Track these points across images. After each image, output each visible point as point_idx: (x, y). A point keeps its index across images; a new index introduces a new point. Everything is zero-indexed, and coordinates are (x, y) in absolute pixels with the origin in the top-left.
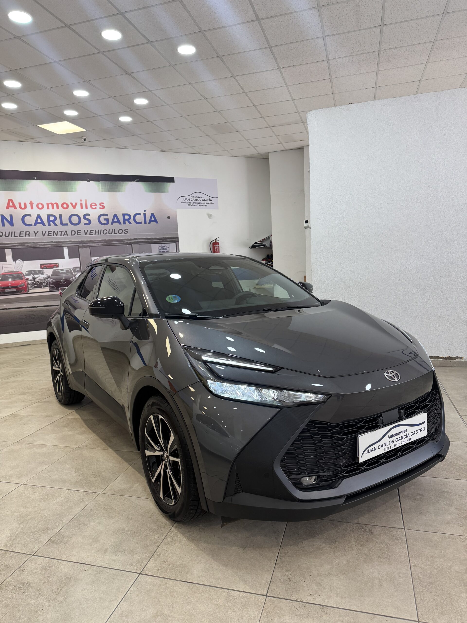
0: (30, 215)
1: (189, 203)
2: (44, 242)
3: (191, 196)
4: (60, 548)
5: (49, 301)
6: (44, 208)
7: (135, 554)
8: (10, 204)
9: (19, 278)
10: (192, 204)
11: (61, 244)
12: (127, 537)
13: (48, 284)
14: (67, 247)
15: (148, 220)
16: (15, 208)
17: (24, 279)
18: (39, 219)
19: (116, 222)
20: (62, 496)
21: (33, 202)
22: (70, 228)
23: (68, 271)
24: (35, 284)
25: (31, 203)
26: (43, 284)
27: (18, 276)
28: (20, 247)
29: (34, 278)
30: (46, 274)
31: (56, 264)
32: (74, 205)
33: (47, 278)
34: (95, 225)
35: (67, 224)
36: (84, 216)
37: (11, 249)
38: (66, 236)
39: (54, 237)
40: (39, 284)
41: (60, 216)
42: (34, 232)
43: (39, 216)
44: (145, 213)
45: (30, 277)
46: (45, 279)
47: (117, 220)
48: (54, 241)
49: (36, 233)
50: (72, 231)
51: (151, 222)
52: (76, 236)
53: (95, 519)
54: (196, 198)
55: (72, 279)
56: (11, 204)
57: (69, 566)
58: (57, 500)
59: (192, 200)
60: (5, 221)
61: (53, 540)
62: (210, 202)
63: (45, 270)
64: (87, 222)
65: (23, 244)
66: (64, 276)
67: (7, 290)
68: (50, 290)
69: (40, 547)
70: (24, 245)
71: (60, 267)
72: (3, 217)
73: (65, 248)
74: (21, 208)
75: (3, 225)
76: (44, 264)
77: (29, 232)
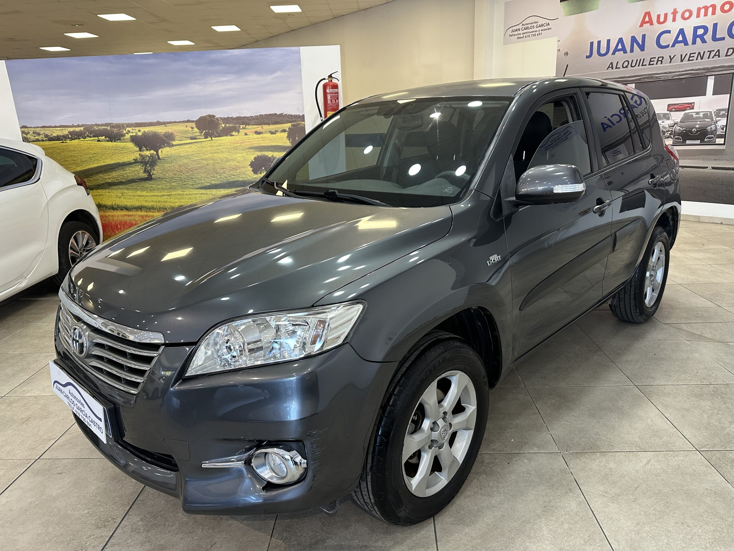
0: (669, 32)
2: (681, 70)
6: (692, 17)
11: (705, 73)
13: (673, 134)
14: (714, 77)
16: (652, 24)
18: (681, 35)
21: (677, 10)
22: (726, 44)
23: (706, 115)
25: (675, 13)
26: (666, 134)
28: (646, 80)
30: (673, 119)
31: (691, 103)
33: (673, 125)
35: (723, 39)
38: (716, 58)
39: (697, 61)
41: (715, 26)
42: (670, 56)
43: (682, 32)
46: (669, 127)
48: (695, 68)
49: (672, 58)
50: (728, 49)
55: (709, 128)
56: (647, 19)
60: (635, 45)
63: (673, 114)
65: (650, 76)
66: (699, 123)
68: (673, 143)
70: (652, 78)
71: (696, 110)
72: (634, 39)
73: (711, 79)
74: (659, 22)
75: (632, 51)
76: (673, 105)
77: (663, 58)
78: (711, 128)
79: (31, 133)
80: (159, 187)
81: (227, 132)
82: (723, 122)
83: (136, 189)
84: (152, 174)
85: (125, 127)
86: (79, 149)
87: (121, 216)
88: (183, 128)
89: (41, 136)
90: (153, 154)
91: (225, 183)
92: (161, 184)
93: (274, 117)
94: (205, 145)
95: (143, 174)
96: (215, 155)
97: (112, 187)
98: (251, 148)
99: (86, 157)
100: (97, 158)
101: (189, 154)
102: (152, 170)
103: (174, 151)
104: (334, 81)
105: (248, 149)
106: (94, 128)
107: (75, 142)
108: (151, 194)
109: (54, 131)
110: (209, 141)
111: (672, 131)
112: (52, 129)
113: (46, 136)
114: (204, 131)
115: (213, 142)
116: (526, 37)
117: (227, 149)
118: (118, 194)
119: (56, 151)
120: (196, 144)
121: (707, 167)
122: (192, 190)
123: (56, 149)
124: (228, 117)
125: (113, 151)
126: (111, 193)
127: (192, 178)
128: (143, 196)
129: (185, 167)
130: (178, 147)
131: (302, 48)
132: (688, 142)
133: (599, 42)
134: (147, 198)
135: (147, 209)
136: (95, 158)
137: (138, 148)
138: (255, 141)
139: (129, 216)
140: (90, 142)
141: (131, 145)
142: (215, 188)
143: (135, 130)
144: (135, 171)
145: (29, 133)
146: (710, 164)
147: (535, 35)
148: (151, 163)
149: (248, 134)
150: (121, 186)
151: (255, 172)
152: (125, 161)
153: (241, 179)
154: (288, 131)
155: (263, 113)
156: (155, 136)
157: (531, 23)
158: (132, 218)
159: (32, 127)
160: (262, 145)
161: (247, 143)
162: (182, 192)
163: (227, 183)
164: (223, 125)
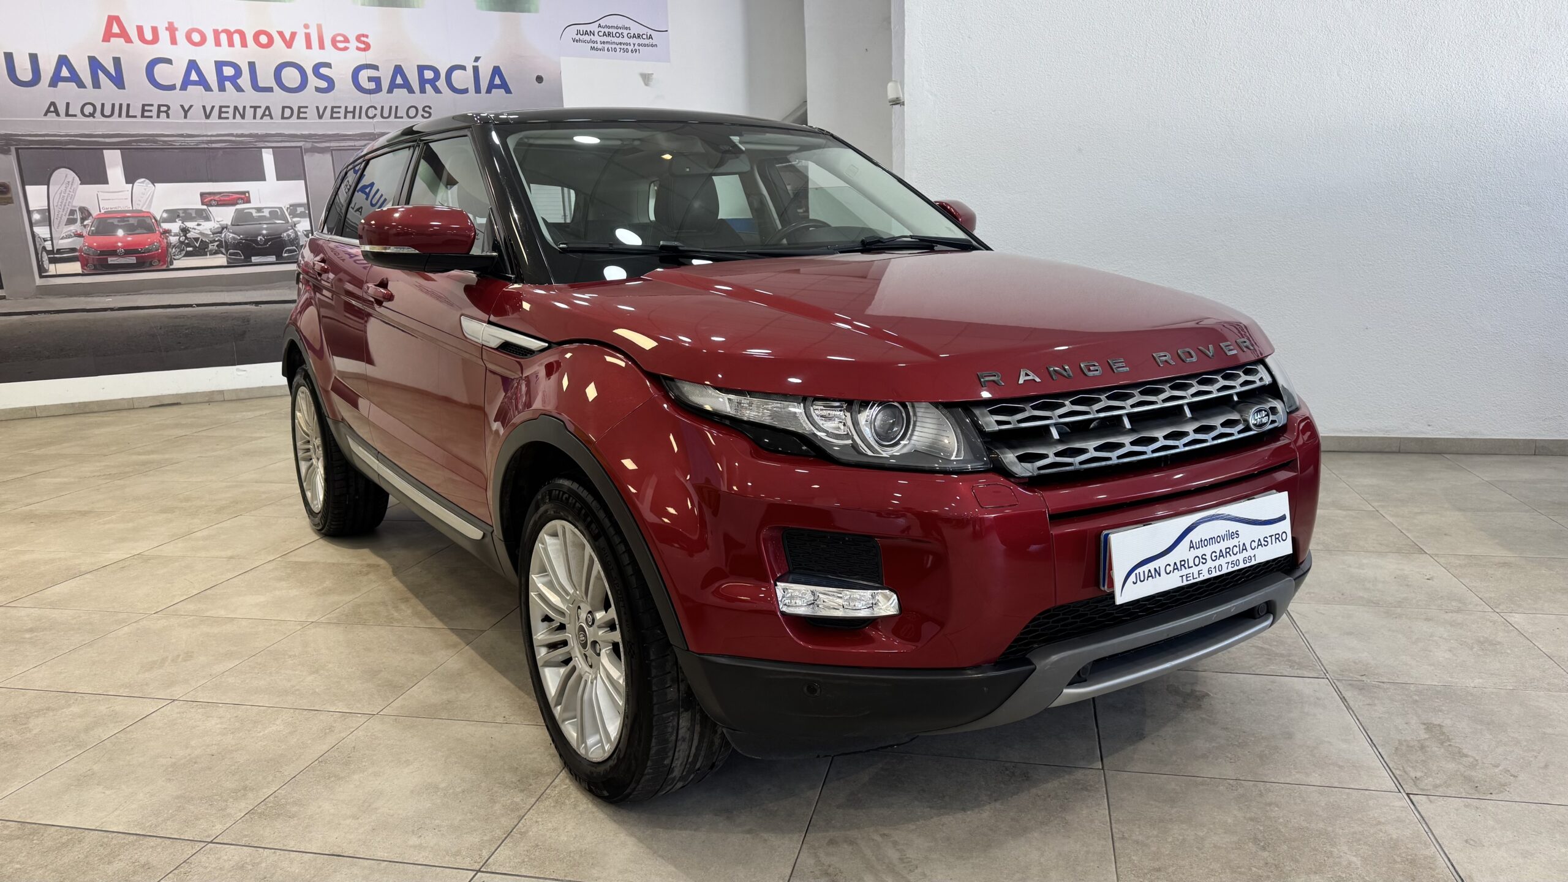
0: (169, 61)
1: (594, 42)
2: (210, 134)
3: (597, 23)
4: (279, 827)
5: (227, 291)
6: (206, 44)
7: (467, 833)
8: (114, 29)
9: (145, 229)
10: (600, 46)
11: (255, 142)
12: (446, 799)
13: (223, 247)
14: (271, 150)
15: (484, 84)
16: (129, 40)
17: (159, 231)
18: (193, 72)
19: (400, 86)
20: (278, 722)
21: (176, 25)
22: (278, 99)
23: (275, 213)
24: (188, 245)
25: (171, 29)
26: (210, 247)
27: (142, 223)
28: (144, 145)
29: (185, 231)
30: (216, 219)
31: (244, 193)
32: (288, 37)
33: (220, 230)
34: (345, 94)
35: (270, 90)
36: (316, 68)
37: (119, 151)
38: (267, 119)
39: (235, 121)
40: (197, 245)
41: (252, 66)
42: (182, 106)
43: (193, 65)
44: (475, 64)
45: (175, 227)
46: (213, 234)
47: (402, 83)
48: (235, 132)
49: (186, 109)
50: (284, 108)
51: (493, 90)
52: (294, 119)
53: (365, 766)
54: (610, 30)
55: (285, 234)
56: (116, 29)
57: (302, 861)
58: (266, 732)
59: (601, 34)
60: (101, 75)
61: (260, 811)
62: (647, 42)
63: (214, 210)
64: (324, 84)
66: (265, 226)
67: (112, 260)
68: (228, 262)
69: (228, 825)
70: (156, 142)
71: (254, 203)
72: (94, 62)
73: (266, 153)
74: (144, 40)
75: (96, 84)
76: (210, 194)
77: (169, 107)
78: (289, 235)
82: (304, 225)
111: (218, 240)
132: (254, 259)
133: (8, 56)
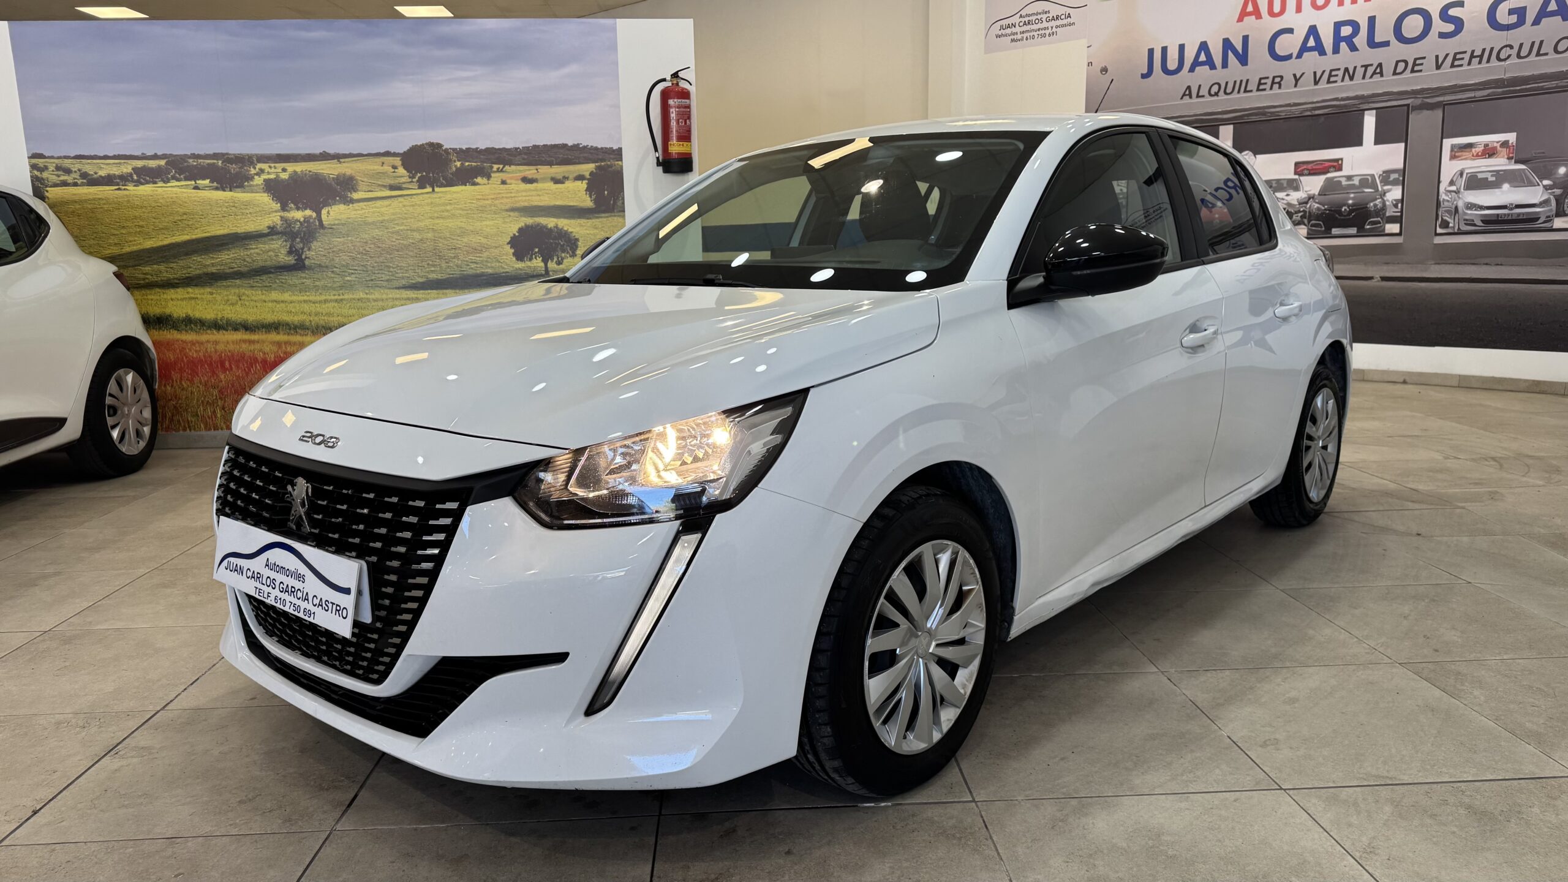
0: (1290, 31)
2: (1315, 100)
11: (1359, 104)
13: (1307, 217)
16: (1259, 16)
18: (1312, 37)
19: (1550, 14)
22: (1393, 53)
23: (1367, 181)
26: (1294, 217)
28: (1254, 118)
30: (1305, 189)
31: (1337, 160)
33: (1307, 200)
34: (1475, 35)
35: (1387, 44)
36: (1445, 10)
37: (1232, 126)
38: (1377, 78)
39: (1342, 84)
41: (1372, 20)
42: (1295, 75)
43: (1313, 31)
46: (1300, 204)
47: (1557, 8)
48: (1340, 96)
49: (1298, 77)
50: (1397, 62)
52: (1407, 74)
55: (1372, 204)
56: (1250, 8)
60: (1231, 55)
63: (1304, 180)
64: (1450, 28)
65: (1261, 111)
66: (1352, 195)
68: (1308, 234)
70: (1264, 114)
71: (1346, 171)
72: (1227, 44)
73: (1370, 115)
74: (1271, 13)
75: (1225, 65)
76: (1303, 163)
77: (1282, 77)
78: (1375, 205)
79: (51, 168)
80: (317, 283)
81: (466, 177)
82: (1395, 193)
83: (269, 288)
84: (306, 258)
85: (255, 162)
86: (154, 204)
87: (233, 342)
88: (376, 167)
89: (73, 175)
90: (311, 216)
91: (457, 279)
92: (323, 278)
93: (561, 151)
94: (418, 203)
95: (286, 258)
96: (437, 221)
97: (219, 284)
98: (513, 210)
99: (167, 220)
100: (190, 223)
101: (386, 218)
102: (306, 249)
103: (355, 212)
104: (683, 85)
105: (507, 210)
106: (187, 162)
107: (146, 189)
108: (301, 298)
109: (102, 166)
110: (427, 193)
111: (1303, 211)
112: (98, 161)
113: (84, 175)
114: (419, 175)
115: (435, 195)
116: (1027, 39)
117: (463, 210)
118: (230, 297)
119: (102, 206)
120: (400, 199)
121: (1371, 278)
122: (386, 291)
123: (102, 202)
124: (469, 148)
125: (224, 209)
126: (214, 295)
127: (389, 267)
128: (282, 302)
129: (374, 244)
130: (361, 204)
131: (621, 23)
132: (1335, 231)
133: (1164, 50)
134: (291, 307)
135: (290, 329)
136: (184, 222)
137: (279, 205)
138: (522, 196)
139: (251, 342)
140: (179, 190)
141: (265, 199)
142: (436, 289)
143: (275, 168)
144: (269, 251)
145: (46, 168)
146: (1377, 272)
147: (1044, 36)
148: (304, 235)
149: (508, 181)
150: (238, 282)
151: (519, 256)
152: (250, 230)
153: (490, 271)
154: (588, 179)
155: (541, 143)
156: (317, 180)
157: (1037, 14)
158: (257, 346)
159: (56, 156)
160: (536, 203)
161: (505, 201)
162: (367, 294)
163: (460, 278)
164: (458, 164)
